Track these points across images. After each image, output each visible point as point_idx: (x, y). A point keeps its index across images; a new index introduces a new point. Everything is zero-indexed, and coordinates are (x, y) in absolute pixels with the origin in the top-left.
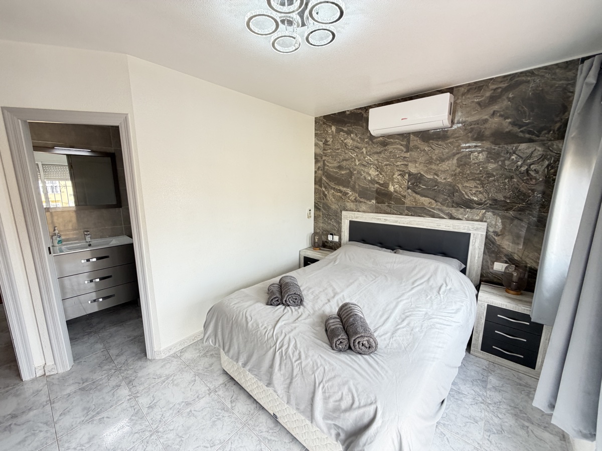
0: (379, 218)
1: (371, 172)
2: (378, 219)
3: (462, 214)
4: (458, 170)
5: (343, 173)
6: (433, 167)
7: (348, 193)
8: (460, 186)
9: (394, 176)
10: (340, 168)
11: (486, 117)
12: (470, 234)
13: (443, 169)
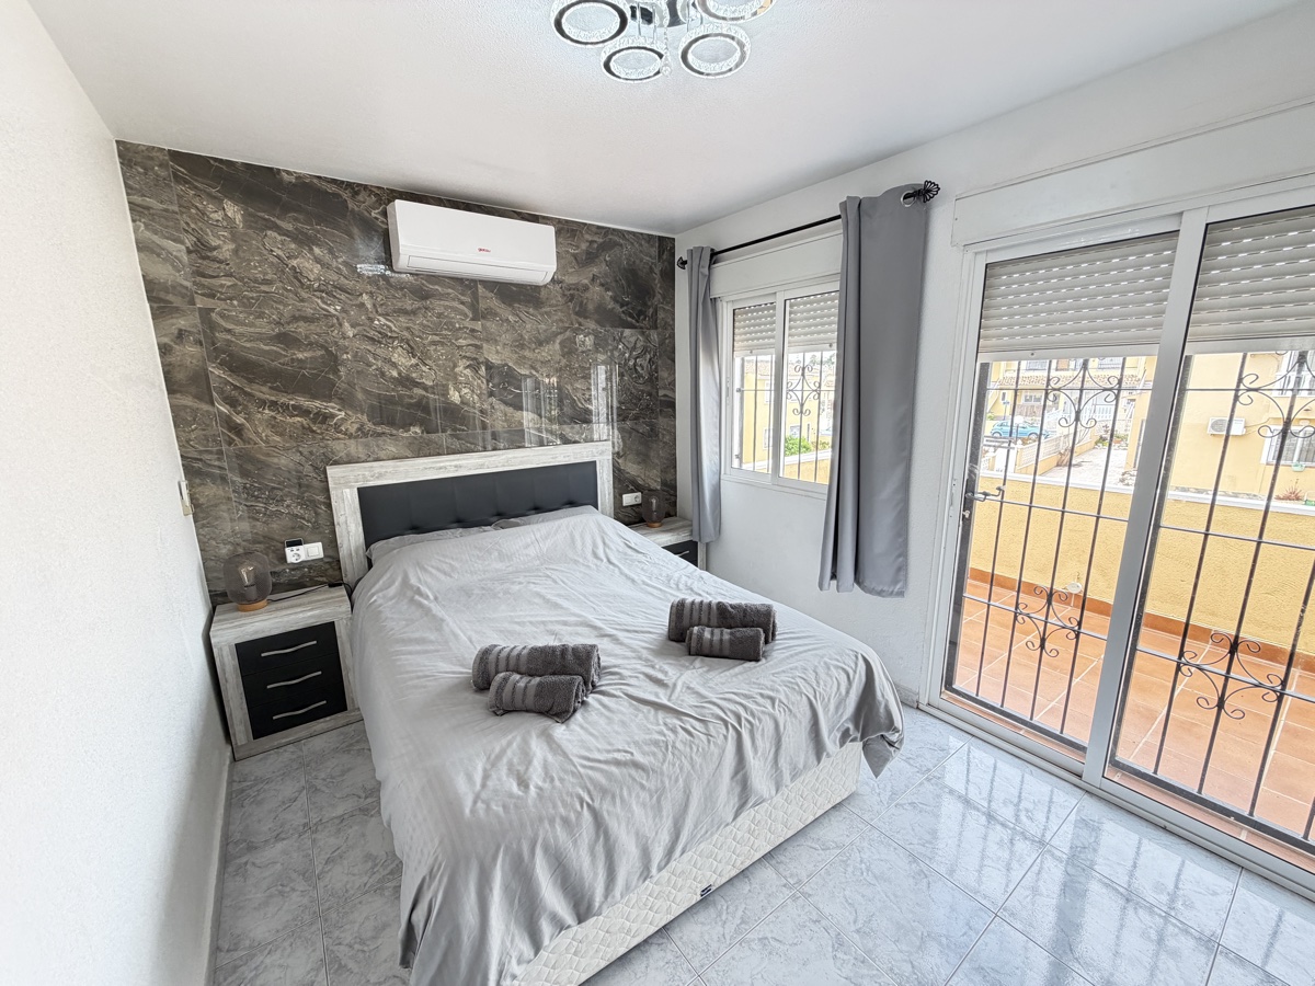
0: (442, 465)
1: (395, 358)
2: (441, 468)
3: (578, 433)
4: (564, 361)
5: (300, 356)
6: (527, 353)
7: (333, 416)
8: (569, 387)
9: (457, 370)
10: (285, 339)
11: (586, 281)
12: (595, 462)
13: (542, 359)
